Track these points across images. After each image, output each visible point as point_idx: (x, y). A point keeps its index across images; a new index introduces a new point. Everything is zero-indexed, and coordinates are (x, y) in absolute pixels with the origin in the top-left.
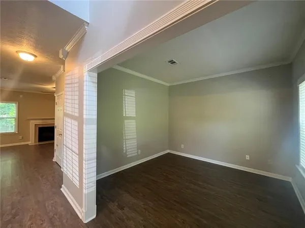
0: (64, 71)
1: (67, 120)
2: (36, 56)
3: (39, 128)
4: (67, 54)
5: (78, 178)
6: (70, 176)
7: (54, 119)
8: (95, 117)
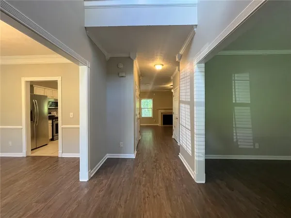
0: (179, 71)
1: (182, 105)
2: (163, 65)
3: (163, 115)
4: (181, 57)
5: (190, 148)
6: (185, 147)
7: (172, 109)
8: (203, 100)
